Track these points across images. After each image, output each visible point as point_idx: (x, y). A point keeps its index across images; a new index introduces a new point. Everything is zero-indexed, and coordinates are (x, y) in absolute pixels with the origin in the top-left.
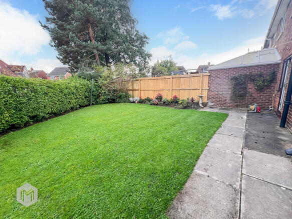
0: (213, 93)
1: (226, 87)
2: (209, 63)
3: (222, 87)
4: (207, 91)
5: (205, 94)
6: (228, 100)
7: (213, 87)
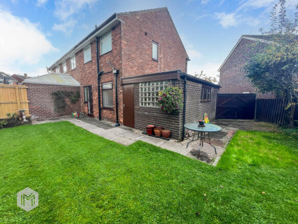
0: (35, 106)
1: (48, 101)
2: (25, 75)
3: (44, 100)
4: (27, 104)
5: (26, 108)
6: (52, 111)
7: (34, 101)
